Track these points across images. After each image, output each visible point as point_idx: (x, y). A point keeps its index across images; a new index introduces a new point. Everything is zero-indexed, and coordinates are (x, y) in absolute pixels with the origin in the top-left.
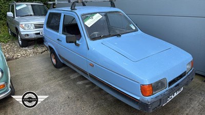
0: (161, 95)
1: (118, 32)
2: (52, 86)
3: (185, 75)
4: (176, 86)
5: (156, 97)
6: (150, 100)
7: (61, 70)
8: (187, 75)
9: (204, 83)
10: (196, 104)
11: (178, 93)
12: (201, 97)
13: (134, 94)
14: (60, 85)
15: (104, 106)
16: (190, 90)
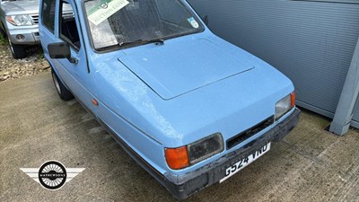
0: (209, 165)
1: (159, 35)
2: (45, 136)
3: (272, 123)
4: (245, 146)
5: (198, 170)
8: (275, 123)
9: (325, 133)
10: (294, 176)
11: (260, 155)
12: (309, 161)
13: (157, 163)
14: (59, 134)
15: (126, 176)
16: (293, 146)
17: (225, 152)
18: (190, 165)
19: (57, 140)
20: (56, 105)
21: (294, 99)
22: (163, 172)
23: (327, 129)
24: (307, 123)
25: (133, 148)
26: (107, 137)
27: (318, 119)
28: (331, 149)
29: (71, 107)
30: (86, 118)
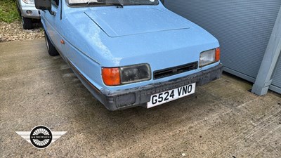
0: (137, 88)
3: (196, 68)
4: (170, 81)
5: (127, 89)
6: (112, 92)
7: (55, 58)
8: (198, 70)
9: (248, 93)
10: (214, 117)
11: (185, 95)
12: (229, 109)
13: (96, 82)
14: (41, 75)
15: (81, 104)
16: (218, 98)
17: (152, 81)
18: (121, 84)
19: (38, 78)
20: (44, 58)
21: (218, 54)
22: (100, 88)
23: (250, 91)
24: (235, 86)
25: (84, 75)
26: (75, 80)
27: (244, 84)
28: (249, 103)
29: (55, 60)
30: (63, 67)
